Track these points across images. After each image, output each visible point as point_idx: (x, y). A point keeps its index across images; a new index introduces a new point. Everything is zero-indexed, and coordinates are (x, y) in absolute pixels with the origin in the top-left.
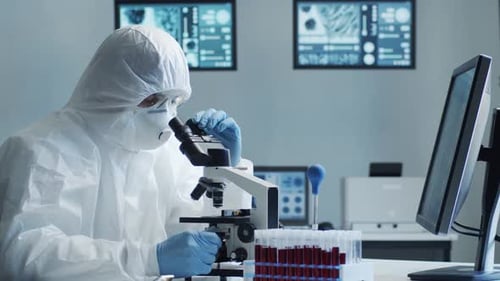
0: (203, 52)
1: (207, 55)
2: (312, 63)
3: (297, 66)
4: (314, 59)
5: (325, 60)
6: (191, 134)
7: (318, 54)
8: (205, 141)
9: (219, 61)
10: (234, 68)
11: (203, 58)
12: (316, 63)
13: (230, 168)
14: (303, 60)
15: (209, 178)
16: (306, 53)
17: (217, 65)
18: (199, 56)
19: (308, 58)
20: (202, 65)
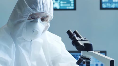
0: (62, 2)
1: (63, 4)
2: (108, 7)
3: (102, 8)
4: (109, 5)
5: (113, 6)
6: (76, 37)
7: (111, 3)
8: (82, 40)
9: (68, 6)
10: (75, 9)
11: (62, 5)
12: (110, 7)
13: (93, 52)
14: (104, 6)
15: (84, 56)
16: (105, 3)
17: (67, 8)
18: (60, 4)
19: (106, 5)
20: (61, 8)
